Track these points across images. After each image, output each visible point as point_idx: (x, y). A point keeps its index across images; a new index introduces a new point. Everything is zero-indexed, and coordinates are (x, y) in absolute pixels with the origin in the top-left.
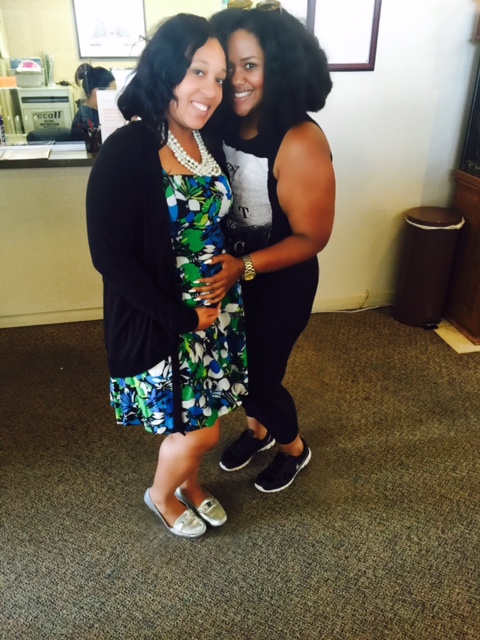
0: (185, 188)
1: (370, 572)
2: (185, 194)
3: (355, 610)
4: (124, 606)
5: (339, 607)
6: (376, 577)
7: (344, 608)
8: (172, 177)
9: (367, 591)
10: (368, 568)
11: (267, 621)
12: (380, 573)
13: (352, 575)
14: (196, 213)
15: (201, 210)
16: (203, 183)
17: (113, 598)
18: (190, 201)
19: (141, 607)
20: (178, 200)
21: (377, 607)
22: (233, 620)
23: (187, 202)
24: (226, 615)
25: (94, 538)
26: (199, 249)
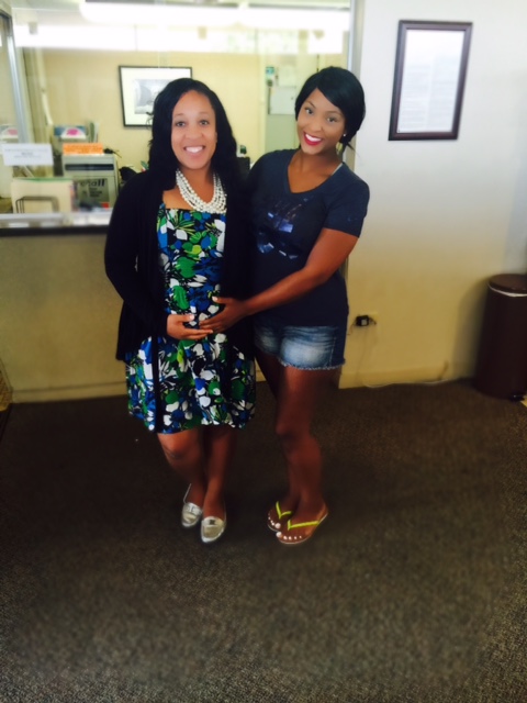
0: (176, 220)
1: (502, 646)
2: (174, 225)
3: (494, 684)
4: (252, 681)
5: (477, 681)
6: (510, 651)
7: (482, 681)
8: (169, 210)
9: (503, 664)
10: (500, 641)
11: (404, 696)
12: (513, 646)
13: (484, 649)
14: (183, 241)
15: (188, 240)
16: (199, 218)
17: (238, 673)
18: (178, 231)
19: (270, 682)
20: (168, 229)
21: (515, 680)
22: (369, 695)
23: (174, 231)
24: (360, 689)
25: (207, 613)
26: (189, 276)
